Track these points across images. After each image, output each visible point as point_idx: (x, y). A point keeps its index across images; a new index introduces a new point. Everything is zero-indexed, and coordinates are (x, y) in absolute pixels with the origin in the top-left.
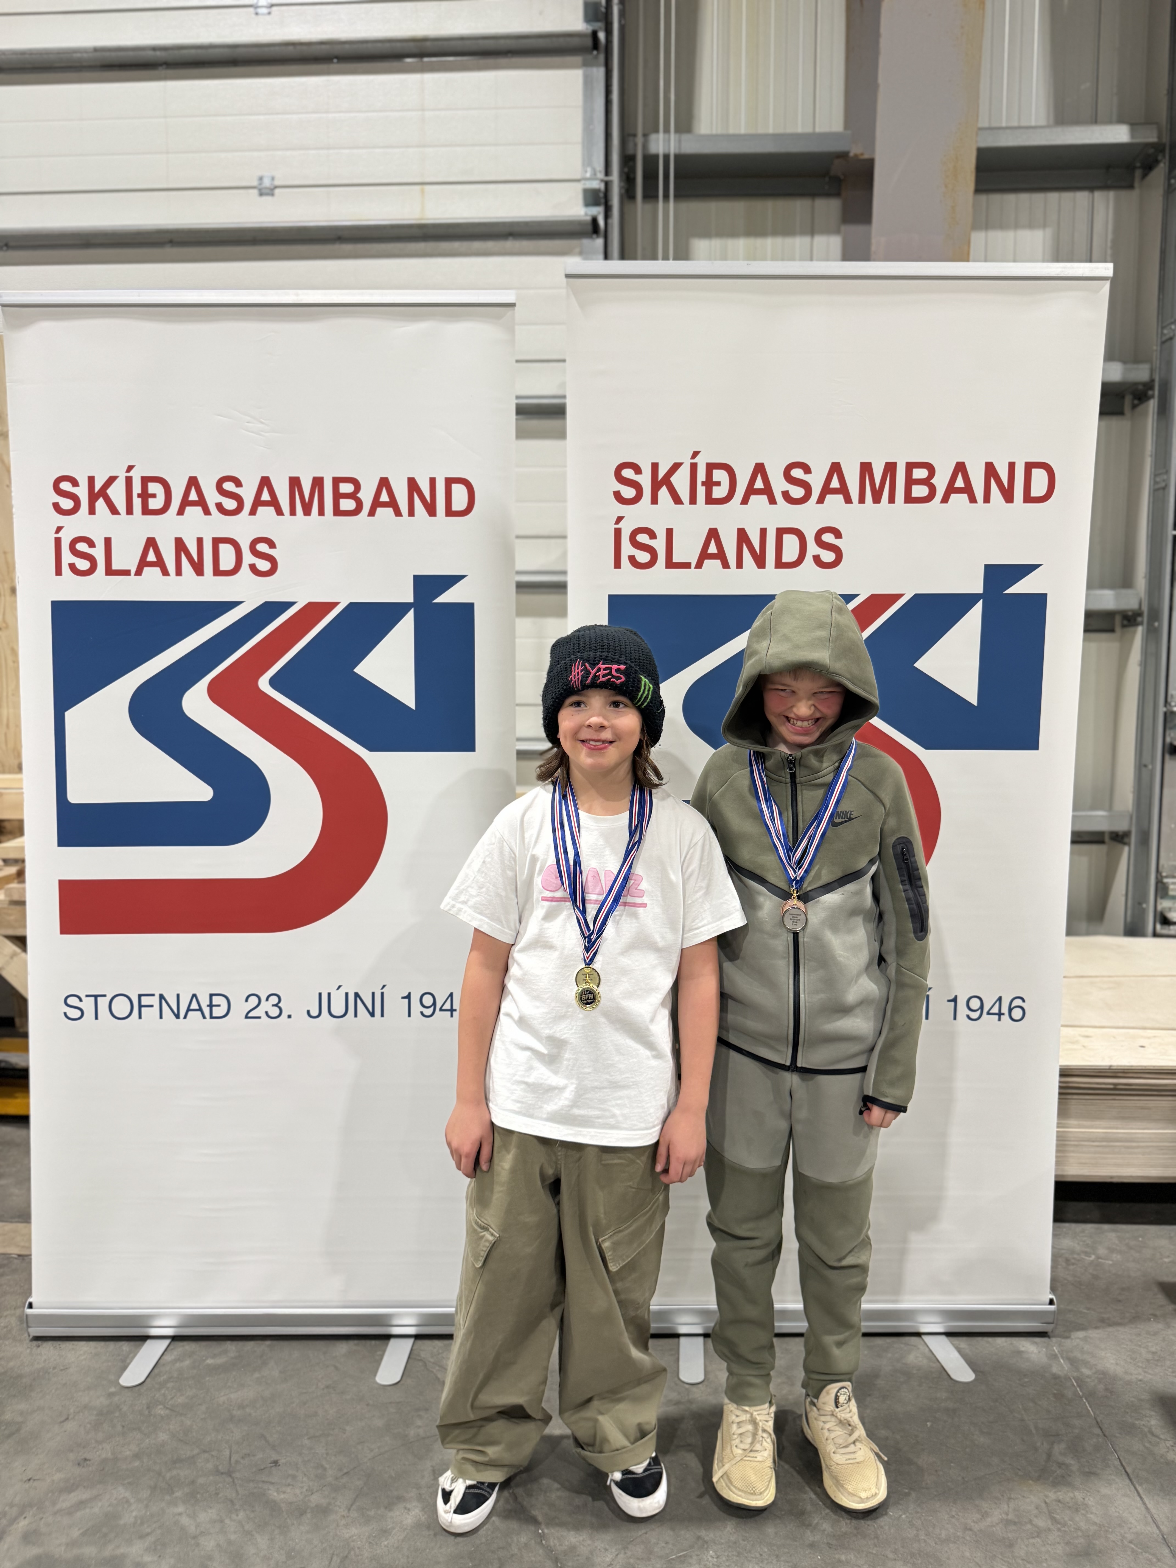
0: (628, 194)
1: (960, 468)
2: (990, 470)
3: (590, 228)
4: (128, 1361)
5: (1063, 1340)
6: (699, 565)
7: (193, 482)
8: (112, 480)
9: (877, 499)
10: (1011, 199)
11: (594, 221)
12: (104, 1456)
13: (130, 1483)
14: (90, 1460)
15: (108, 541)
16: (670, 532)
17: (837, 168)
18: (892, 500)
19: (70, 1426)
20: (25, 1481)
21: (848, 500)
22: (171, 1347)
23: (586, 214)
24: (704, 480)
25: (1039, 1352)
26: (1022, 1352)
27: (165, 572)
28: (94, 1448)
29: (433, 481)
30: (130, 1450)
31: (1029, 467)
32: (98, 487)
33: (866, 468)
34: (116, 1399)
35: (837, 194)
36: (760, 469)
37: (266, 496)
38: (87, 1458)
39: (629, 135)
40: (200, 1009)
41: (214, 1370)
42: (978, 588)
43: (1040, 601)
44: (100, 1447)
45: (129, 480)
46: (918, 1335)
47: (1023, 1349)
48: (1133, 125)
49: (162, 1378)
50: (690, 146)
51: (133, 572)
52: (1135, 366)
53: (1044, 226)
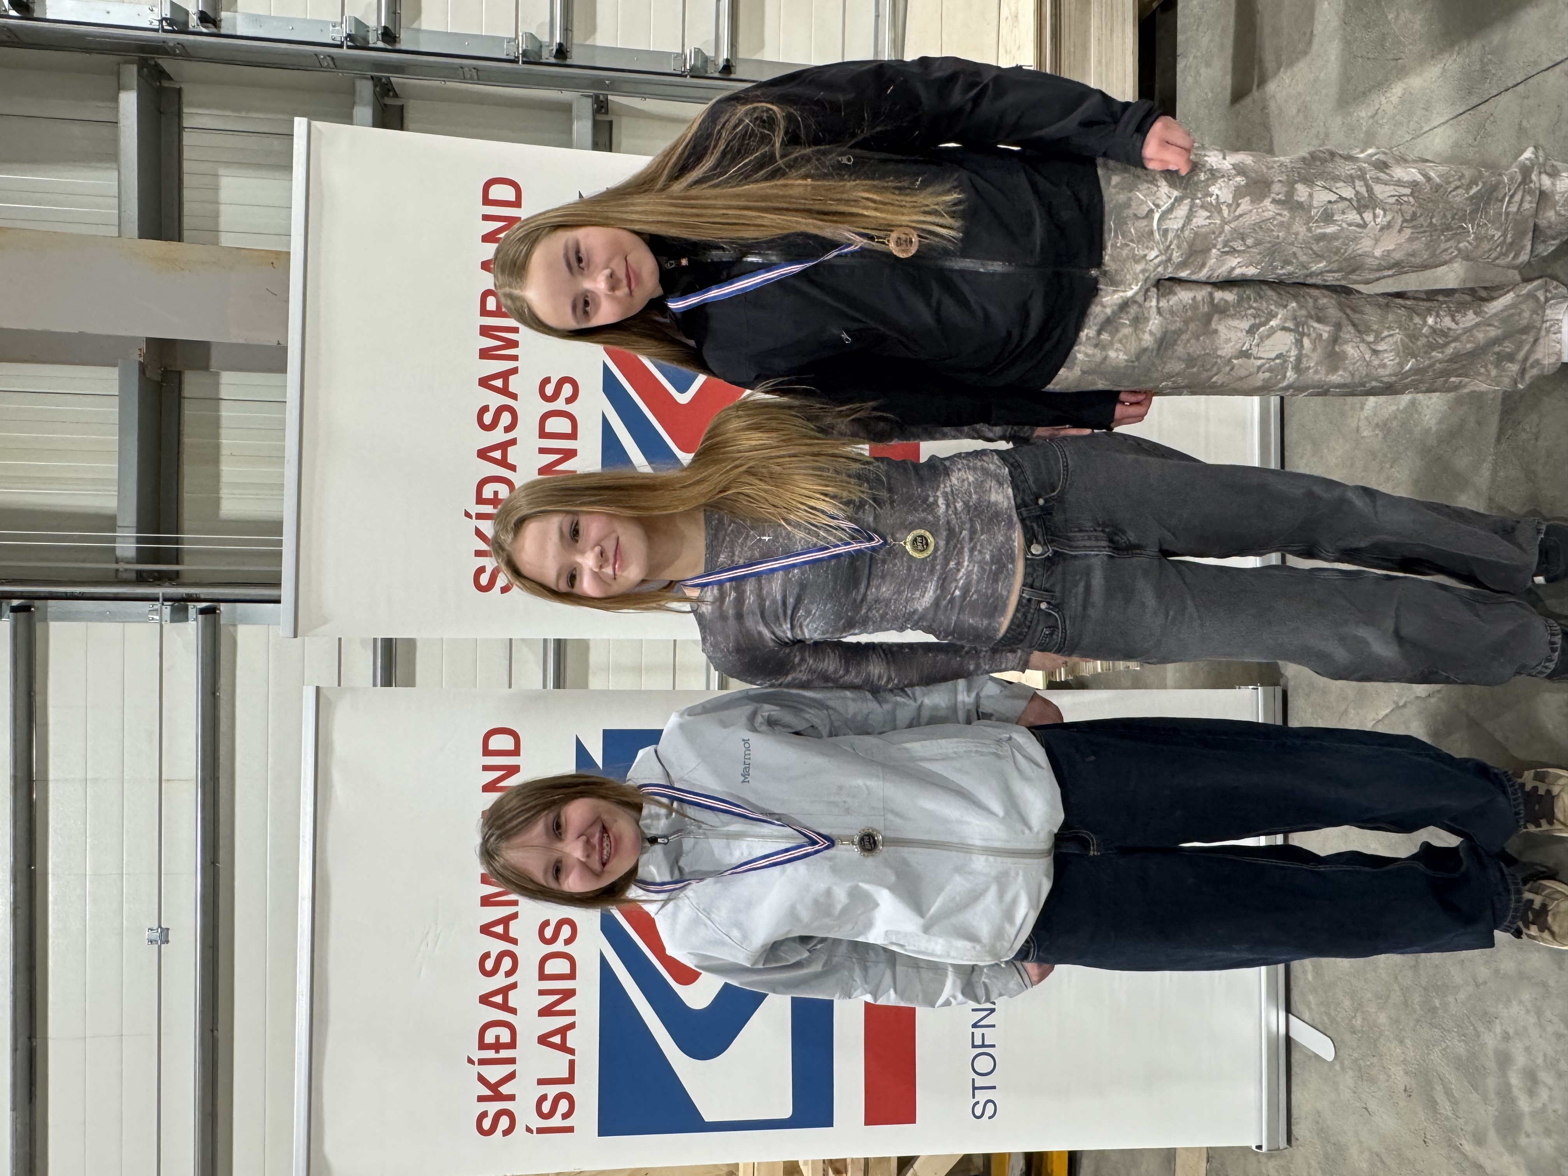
0: (173, 578)
2: (488, 238)
3: (209, 616)
4: (1310, 1054)
7: (485, 999)
8: (482, 1079)
9: (514, 344)
10: (188, 207)
11: (202, 611)
15: (541, 1082)
17: (154, 374)
21: (515, 371)
22: (1297, 1014)
23: (196, 620)
27: (572, 1026)
29: (485, 768)
31: (487, 201)
33: (485, 354)
35: (180, 374)
36: (483, 454)
37: (499, 929)
38: (1403, 1087)
39: (116, 577)
45: (482, 1062)
48: (120, 88)
50: (129, 517)
51: (571, 1057)
52: (358, 94)
53: (217, 176)
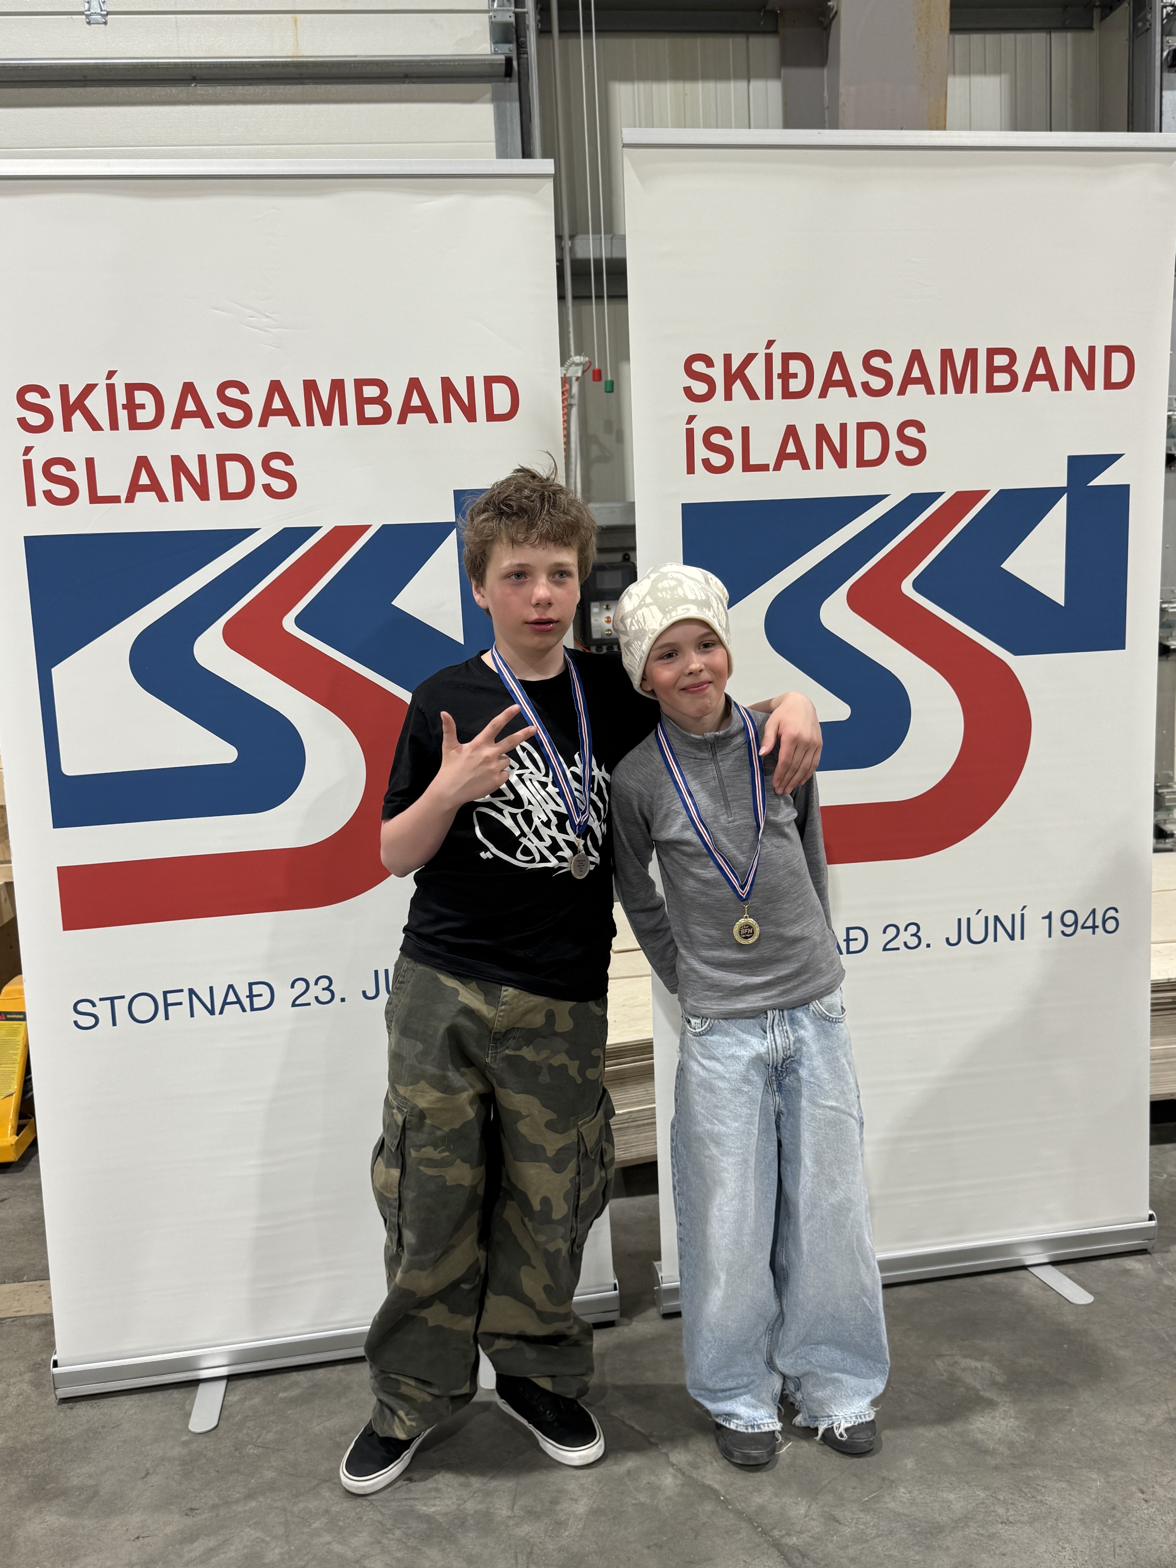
1: (1041, 353)
2: (1071, 355)
3: (503, 69)
4: (187, 1408)
5: (1164, 1255)
6: (777, 467)
7: (189, 389)
8: (89, 389)
9: (959, 389)
11: (509, 61)
12: (211, 1502)
13: (256, 1523)
14: (198, 1509)
15: (90, 463)
16: (745, 431)
18: (974, 389)
19: (154, 1480)
20: (134, 1541)
21: (930, 391)
22: (230, 1388)
23: (496, 53)
24: (780, 372)
25: (1146, 1268)
26: (1130, 1270)
27: (162, 498)
28: (196, 1497)
29: (470, 381)
30: (238, 1492)
31: (1110, 350)
32: (72, 398)
33: (947, 355)
34: (195, 1445)
35: (774, 32)
36: (837, 359)
37: (277, 404)
38: (193, 1507)
40: (239, 1002)
41: (293, 1402)
42: (1060, 480)
43: (1123, 491)
44: (201, 1494)
45: (111, 389)
46: (1025, 1268)
47: (1129, 1268)
49: (237, 1419)
51: (123, 498)
53: (1000, 72)
